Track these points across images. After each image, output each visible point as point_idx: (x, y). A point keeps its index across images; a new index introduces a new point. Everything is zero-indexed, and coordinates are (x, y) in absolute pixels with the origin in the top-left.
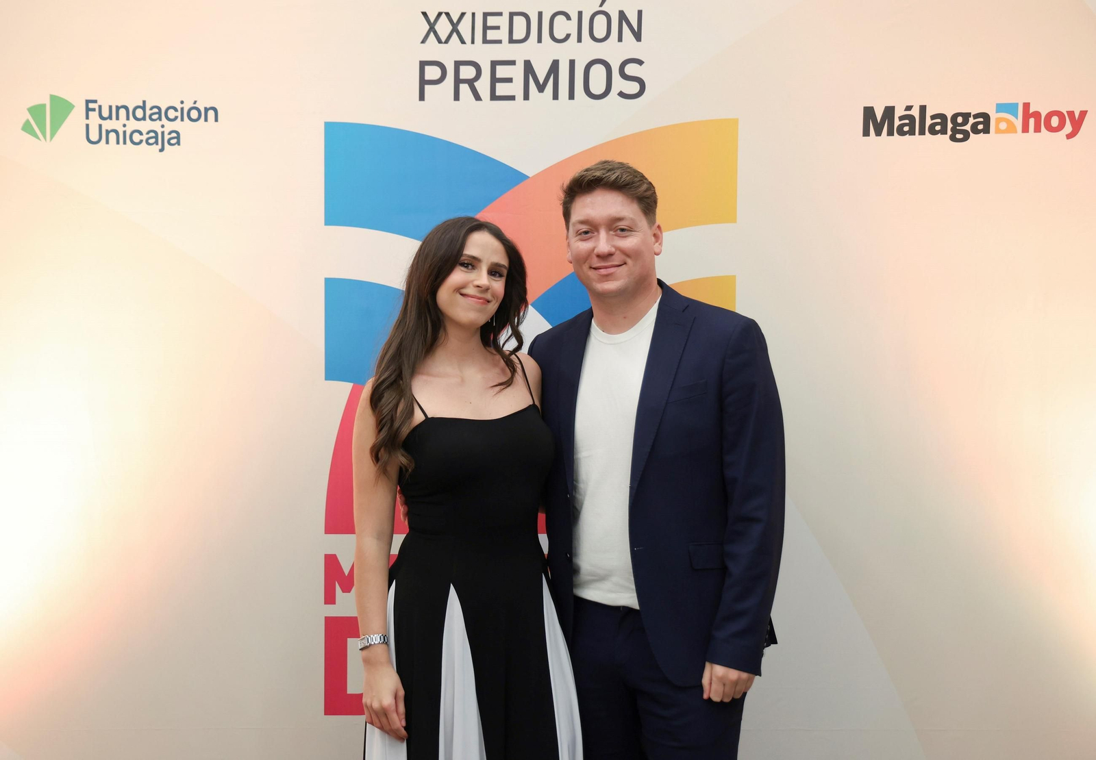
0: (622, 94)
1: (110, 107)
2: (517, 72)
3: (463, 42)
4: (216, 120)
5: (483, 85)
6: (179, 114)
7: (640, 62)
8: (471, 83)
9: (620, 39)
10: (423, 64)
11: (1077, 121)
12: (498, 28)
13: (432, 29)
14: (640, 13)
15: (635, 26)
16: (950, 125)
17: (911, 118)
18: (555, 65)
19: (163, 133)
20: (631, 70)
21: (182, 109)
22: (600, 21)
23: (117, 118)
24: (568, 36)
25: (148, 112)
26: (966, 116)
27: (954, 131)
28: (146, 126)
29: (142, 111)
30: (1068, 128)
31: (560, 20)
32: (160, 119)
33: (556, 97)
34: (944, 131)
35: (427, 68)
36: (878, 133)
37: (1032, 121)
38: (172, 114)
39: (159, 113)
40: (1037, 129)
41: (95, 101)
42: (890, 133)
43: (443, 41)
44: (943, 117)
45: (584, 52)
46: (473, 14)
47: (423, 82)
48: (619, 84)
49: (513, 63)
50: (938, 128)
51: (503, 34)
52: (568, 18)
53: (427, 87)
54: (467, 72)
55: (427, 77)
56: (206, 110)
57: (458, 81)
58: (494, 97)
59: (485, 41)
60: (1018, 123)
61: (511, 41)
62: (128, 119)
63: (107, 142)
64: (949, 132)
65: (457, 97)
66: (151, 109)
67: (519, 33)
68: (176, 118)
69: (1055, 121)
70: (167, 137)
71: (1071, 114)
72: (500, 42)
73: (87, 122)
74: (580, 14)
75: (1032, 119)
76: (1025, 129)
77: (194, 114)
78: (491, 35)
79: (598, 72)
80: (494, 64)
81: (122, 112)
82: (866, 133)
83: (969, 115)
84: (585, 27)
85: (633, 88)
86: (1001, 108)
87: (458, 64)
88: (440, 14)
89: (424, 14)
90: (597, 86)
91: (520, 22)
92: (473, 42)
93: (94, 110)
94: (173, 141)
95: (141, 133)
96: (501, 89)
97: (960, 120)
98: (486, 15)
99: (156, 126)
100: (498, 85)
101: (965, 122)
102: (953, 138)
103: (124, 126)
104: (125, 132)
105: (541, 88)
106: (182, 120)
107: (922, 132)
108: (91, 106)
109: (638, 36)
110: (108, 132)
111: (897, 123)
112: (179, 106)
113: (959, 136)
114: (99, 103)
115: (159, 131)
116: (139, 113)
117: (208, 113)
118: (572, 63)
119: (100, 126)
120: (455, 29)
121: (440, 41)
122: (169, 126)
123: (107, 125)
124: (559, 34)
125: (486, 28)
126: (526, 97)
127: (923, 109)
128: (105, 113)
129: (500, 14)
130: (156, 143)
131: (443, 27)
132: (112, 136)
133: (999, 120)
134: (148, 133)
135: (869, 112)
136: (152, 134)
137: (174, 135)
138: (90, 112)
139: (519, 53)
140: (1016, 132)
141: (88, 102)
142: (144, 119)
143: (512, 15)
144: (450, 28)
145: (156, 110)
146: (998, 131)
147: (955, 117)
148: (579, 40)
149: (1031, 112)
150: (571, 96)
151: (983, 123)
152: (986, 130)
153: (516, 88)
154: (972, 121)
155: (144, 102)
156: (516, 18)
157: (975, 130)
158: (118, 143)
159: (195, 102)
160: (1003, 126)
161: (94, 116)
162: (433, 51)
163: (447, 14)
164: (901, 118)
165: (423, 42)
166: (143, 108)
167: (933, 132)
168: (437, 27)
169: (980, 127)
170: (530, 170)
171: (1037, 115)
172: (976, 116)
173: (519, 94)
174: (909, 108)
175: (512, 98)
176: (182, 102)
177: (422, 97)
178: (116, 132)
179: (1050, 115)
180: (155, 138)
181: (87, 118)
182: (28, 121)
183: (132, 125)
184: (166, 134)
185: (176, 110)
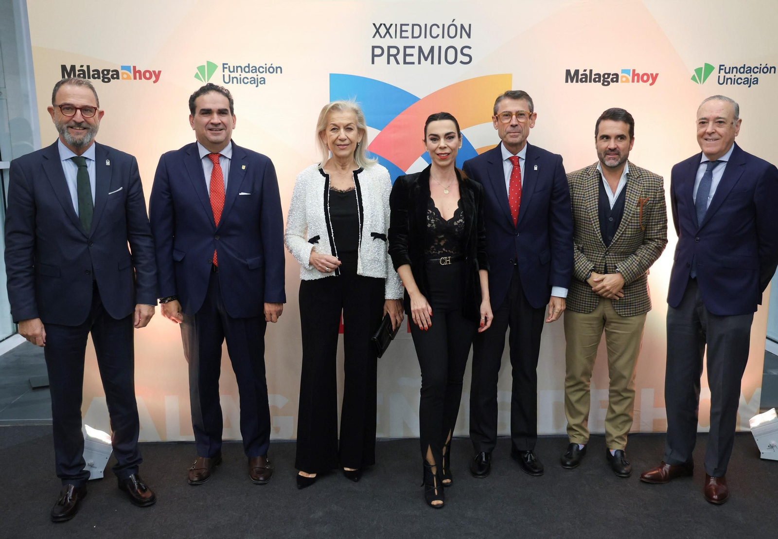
0: (461, 62)
1: (234, 67)
2: (415, 51)
3: (391, 37)
4: (281, 73)
5: (400, 57)
6: (264, 70)
7: (470, 48)
8: (395, 56)
9: (461, 37)
10: (373, 48)
11: (654, 78)
12: (407, 31)
13: (378, 31)
14: (470, 25)
15: (468, 32)
16: (602, 79)
17: (586, 75)
18: (432, 48)
19: (257, 78)
20: (466, 51)
21: (266, 67)
22: (452, 29)
23: (237, 72)
24: (438, 35)
25: (251, 69)
26: (609, 75)
27: (604, 81)
28: (250, 75)
29: (248, 68)
30: (651, 81)
31: (434, 28)
32: (256, 72)
33: (432, 63)
34: (599, 81)
35: (376, 49)
36: (572, 81)
37: (636, 77)
38: (261, 70)
39: (255, 69)
40: (638, 81)
41: (227, 64)
42: (577, 81)
43: (383, 36)
44: (599, 75)
45: (445, 42)
46: (396, 25)
47: (374, 56)
48: (460, 57)
49: (413, 47)
50: (597, 80)
51: (409, 34)
52: (438, 27)
53: (376, 58)
54: (393, 51)
55: (376, 53)
56: (277, 68)
57: (389, 55)
58: (405, 63)
59: (401, 37)
60: (630, 78)
61: (413, 37)
62: (242, 72)
63: (233, 83)
64: (602, 82)
65: (388, 63)
66: (252, 68)
67: (416, 34)
68: (263, 71)
69: (645, 78)
70: (259, 80)
71: (652, 75)
72: (408, 37)
73: (224, 73)
74: (444, 25)
75: (637, 77)
76: (633, 81)
77: (271, 70)
78: (404, 34)
79: (451, 52)
80: (405, 48)
81: (239, 69)
82: (567, 81)
83: (610, 74)
84: (446, 31)
85: (467, 59)
86: (623, 71)
87: (389, 48)
88: (381, 25)
89: (374, 24)
90: (451, 58)
91: (417, 29)
92: (396, 38)
93: (226, 68)
94: (262, 82)
95: (248, 79)
96: (408, 59)
97: (606, 76)
98: (402, 25)
99: (254, 75)
100: (407, 58)
101: (608, 77)
102: (603, 84)
103: (240, 75)
104: (240, 78)
105: (426, 59)
106: (266, 72)
107: (590, 81)
108: (225, 66)
109: (469, 36)
110: (233, 78)
111: (580, 77)
112: (264, 66)
113: (606, 83)
114: (229, 65)
115: (256, 77)
116: (247, 69)
117: (277, 69)
118: (440, 48)
119: (229, 75)
120: (388, 32)
121: (381, 37)
122: (260, 75)
123: (233, 75)
124: (434, 35)
125: (402, 31)
126: (419, 63)
127: (591, 71)
128: (232, 70)
129: (408, 25)
130: (255, 83)
131: (383, 31)
132: (235, 80)
133: (622, 77)
134: (251, 79)
135: (568, 72)
136: (253, 79)
137: (262, 79)
138: (225, 69)
139: (416, 43)
140: (629, 82)
141: (224, 64)
142: (249, 72)
143: (413, 25)
144: (386, 31)
145: (254, 68)
146: (622, 82)
147: (604, 75)
148: (443, 37)
149: (636, 73)
150: (439, 63)
151: (616, 78)
152: (617, 81)
153: (415, 59)
154: (611, 77)
155: (249, 64)
156: (415, 26)
157: (613, 81)
158: (237, 83)
159: (272, 65)
160: (624, 79)
161: (226, 70)
162: (378, 41)
163: (384, 25)
164: (582, 75)
165: (374, 37)
166: (249, 67)
167: (595, 81)
168: (380, 31)
169: (615, 80)
170: (421, 95)
171: (638, 75)
172: (613, 75)
173: (416, 62)
174: (585, 71)
175: (413, 63)
176: (266, 64)
177: (373, 63)
178: (236, 78)
179: (644, 74)
180: (254, 81)
181: (224, 72)
182: (197, 73)
183: (244, 75)
184: (259, 79)
185: (263, 68)
